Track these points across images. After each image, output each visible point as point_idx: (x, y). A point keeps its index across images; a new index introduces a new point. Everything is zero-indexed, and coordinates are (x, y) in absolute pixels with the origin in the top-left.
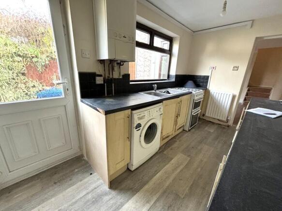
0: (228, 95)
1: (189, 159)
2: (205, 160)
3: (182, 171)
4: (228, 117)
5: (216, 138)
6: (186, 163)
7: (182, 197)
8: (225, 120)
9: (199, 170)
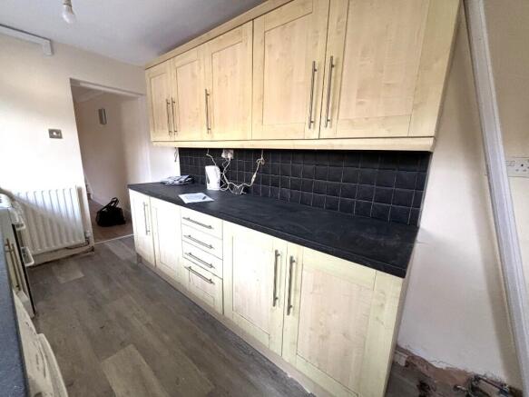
0: (67, 192)
1: (131, 347)
2: (149, 319)
3: (155, 372)
4: (85, 233)
5: (107, 280)
6: (139, 356)
7: (213, 387)
8: (83, 240)
9: (167, 338)
